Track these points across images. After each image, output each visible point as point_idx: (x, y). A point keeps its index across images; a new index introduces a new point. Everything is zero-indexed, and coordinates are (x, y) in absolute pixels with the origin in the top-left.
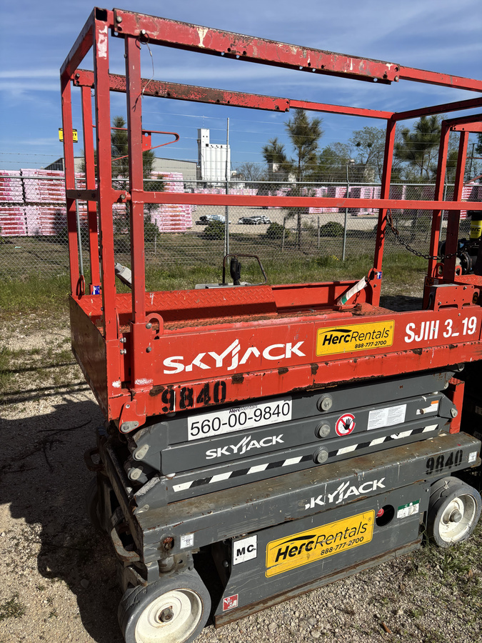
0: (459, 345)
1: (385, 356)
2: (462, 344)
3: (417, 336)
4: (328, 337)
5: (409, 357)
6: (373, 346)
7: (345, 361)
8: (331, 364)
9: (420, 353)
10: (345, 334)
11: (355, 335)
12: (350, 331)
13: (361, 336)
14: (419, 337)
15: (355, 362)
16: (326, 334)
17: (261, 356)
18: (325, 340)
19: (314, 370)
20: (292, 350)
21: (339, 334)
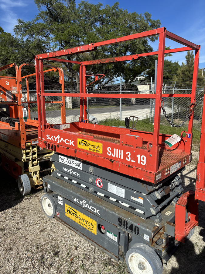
0: (134, 167)
1: (98, 157)
2: (136, 167)
3: (112, 154)
4: (80, 142)
5: (107, 161)
6: (95, 151)
7: (85, 153)
8: (80, 152)
9: (113, 162)
10: (86, 143)
11: (89, 144)
12: (87, 142)
13: (91, 146)
14: (114, 155)
15: (87, 154)
16: (80, 141)
17: (64, 141)
18: (80, 143)
19: (75, 152)
20: (71, 143)
21: (84, 142)
